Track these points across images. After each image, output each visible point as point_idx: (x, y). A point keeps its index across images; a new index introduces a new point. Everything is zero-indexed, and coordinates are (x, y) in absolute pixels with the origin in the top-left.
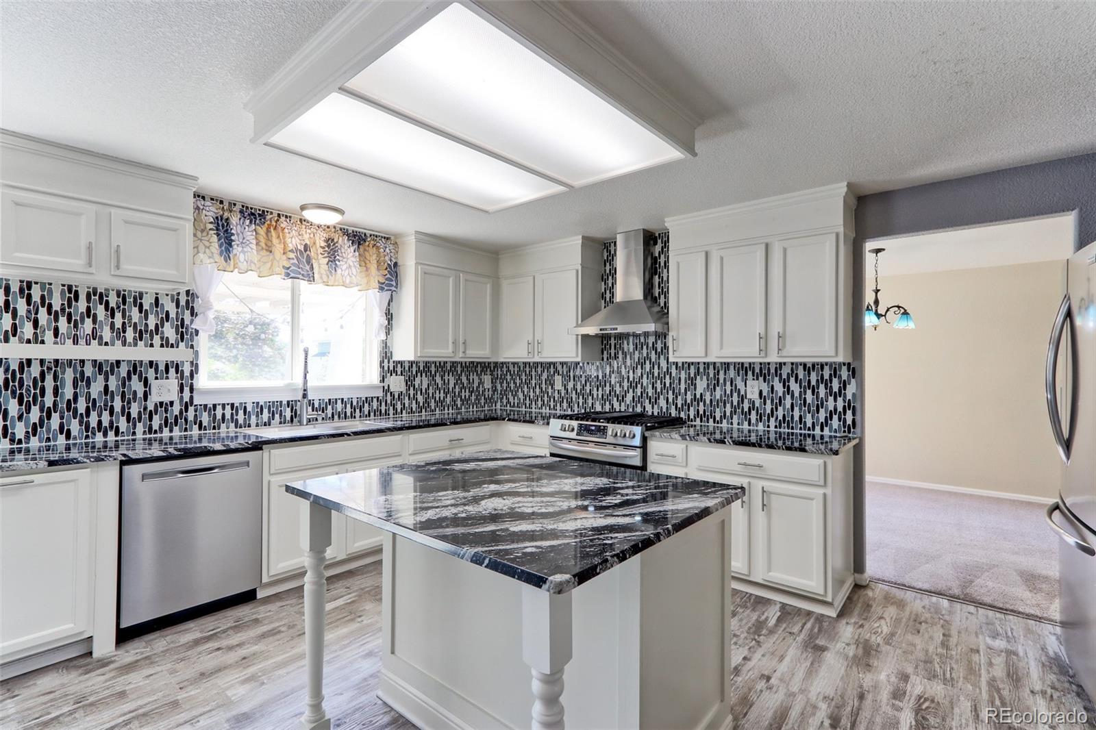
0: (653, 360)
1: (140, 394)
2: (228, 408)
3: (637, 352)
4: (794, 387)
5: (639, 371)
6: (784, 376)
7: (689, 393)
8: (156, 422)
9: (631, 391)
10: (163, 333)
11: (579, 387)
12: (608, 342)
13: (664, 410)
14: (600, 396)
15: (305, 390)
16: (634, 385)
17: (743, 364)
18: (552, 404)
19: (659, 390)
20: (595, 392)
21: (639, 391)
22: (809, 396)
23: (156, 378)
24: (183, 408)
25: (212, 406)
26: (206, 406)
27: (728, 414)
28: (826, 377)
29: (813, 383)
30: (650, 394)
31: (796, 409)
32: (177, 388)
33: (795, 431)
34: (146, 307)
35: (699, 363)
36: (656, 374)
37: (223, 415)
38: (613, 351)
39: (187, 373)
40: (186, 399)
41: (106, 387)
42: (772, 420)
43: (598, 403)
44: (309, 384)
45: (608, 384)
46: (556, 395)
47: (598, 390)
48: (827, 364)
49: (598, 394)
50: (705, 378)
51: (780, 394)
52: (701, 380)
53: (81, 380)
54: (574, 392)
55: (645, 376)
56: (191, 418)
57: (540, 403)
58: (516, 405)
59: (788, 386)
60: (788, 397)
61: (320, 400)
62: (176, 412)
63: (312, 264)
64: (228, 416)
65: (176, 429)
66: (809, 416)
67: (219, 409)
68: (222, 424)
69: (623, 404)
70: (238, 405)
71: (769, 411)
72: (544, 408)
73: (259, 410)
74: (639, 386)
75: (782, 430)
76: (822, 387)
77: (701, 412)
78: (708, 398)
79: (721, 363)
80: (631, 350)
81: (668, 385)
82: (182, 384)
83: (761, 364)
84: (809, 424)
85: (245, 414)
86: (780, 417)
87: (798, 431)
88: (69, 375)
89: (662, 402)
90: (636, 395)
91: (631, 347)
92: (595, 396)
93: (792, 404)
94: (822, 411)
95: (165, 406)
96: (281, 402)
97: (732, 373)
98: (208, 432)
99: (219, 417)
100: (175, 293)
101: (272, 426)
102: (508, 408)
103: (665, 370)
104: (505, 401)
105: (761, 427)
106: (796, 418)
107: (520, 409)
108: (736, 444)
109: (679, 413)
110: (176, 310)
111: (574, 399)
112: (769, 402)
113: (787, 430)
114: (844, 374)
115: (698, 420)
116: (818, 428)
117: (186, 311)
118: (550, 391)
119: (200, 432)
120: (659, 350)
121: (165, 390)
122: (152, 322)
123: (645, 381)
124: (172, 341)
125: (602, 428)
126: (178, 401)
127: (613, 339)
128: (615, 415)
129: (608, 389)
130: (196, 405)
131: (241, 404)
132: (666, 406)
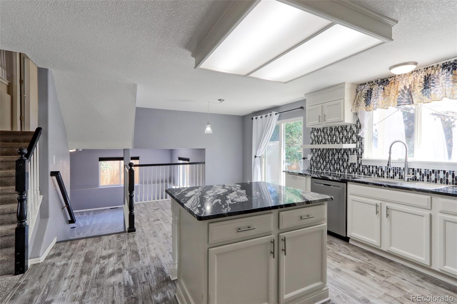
1: (346, 160)
2: (375, 168)
8: (351, 170)
10: (352, 138)
15: (389, 162)
23: (351, 154)
26: (366, 166)
32: (357, 158)
34: (348, 130)
37: (373, 170)
39: (360, 153)
40: (360, 163)
41: (338, 157)
44: (392, 158)
53: (333, 154)
56: (361, 170)
61: (425, 170)
64: (374, 171)
67: (371, 168)
68: (372, 174)
70: (379, 167)
73: (388, 170)
85: (382, 171)
88: (331, 153)
95: (353, 164)
96: (400, 168)
99: (371, 171)
101: (395, 179)
121: (353, 159)
122: (350, 135)
124: (355, 141)
131: (380, 167)
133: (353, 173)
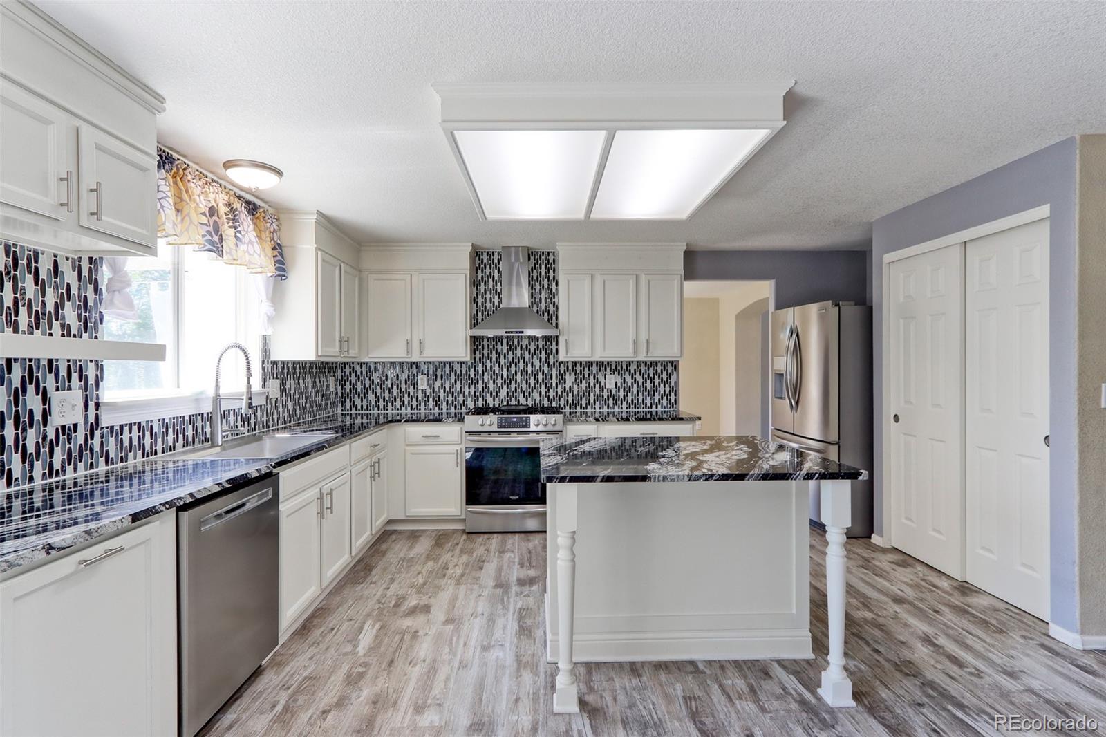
0: (527, 359)
3: (510, 353)
4: (639, 379)
5: (513, 369)
6: (632, 371)
7: (559, 386)
9: (505, 387)
11: (447, 386)
12: (480, 343)
13: (538, 402)
14: (472, 393)
16: (508, 381)
17: (603, 362)
18: (414, 403)
19: (532, 385)
20: (466, 390)
21: (513, 386)
22: (649, 385)
24: (88, 433)
25: (118, 428)
27: (592, 401)
28: (659, 371)
29: (651, 375)
30: (524, 389)
31: (640, 394)
33: (639, 410)
35: (568, 362)
36: (529, 372)
38: (486, 352)
40: (92, 420)
42: (624, 403)
43: (469, 400)
45: (480, 382)
46: (420, 395)
47: (469, 388)
48: (659, 362)
49: (469, 392)
50: (573, 374)
51: (630, 384)
52: (570, 374)
54: (442, 391)
55: (519, 374)
57: (398, 404)
58: (365, 407)
59: (635, 378)
60: (635, 386)
62: (81, 441)
63: (221, 234)
65: (81, 465)
66: (648, 398)
69: (497, 399)
71: (622, 397)
72: (403, 408)
74: (513, 382)
75: (631, 410)
76: (656, 377)
77: (570, 401)
78: (575, 389)
79: (586, 362)
80: (505, 351)
81: (540, 380)
82: (87, 395)
83: (616, 362)
84: (649, 405)
86: (630, 401)
87: (642, 410)
89: (536, 395)
90: (511, 390)
91: (505, 348)
92: (467, 393)
93: (638, 391)
94: (657, 394)
97: (594, 369)
98: (115, 466)
100: (76, 257)
102: (354, 411)
103: (538, 367)
104: (348, 404)
105: (616, 409)
106: (641, 401)
107: (372, 412)
108: (638, 420)
109: (551, 403)
110: (78, 283)
111: (442, 398)
112: (622, 390)
113: (634, 410)
114: (670, 368)
115: (568, 407)
116: (654, 406)
117: (88, 285)
118: (412, 390)
119: (108, 467)
120: (532, 351)
123: (519, 377)
125: (524, 419)
126: (83, 423)
127: (485, 340)
128: (521, 407)
129: (480, 386)
130: (102, 428)
132: (539, 398)
133: (70, 469)
